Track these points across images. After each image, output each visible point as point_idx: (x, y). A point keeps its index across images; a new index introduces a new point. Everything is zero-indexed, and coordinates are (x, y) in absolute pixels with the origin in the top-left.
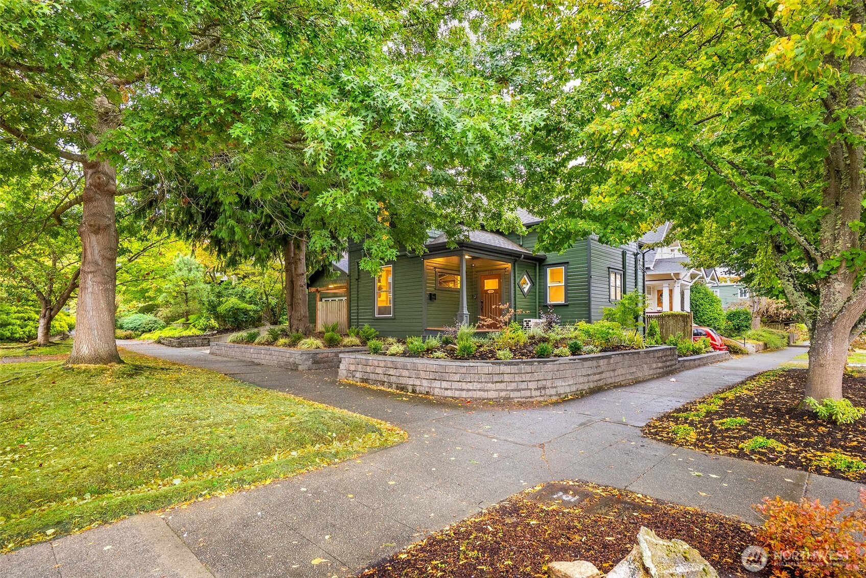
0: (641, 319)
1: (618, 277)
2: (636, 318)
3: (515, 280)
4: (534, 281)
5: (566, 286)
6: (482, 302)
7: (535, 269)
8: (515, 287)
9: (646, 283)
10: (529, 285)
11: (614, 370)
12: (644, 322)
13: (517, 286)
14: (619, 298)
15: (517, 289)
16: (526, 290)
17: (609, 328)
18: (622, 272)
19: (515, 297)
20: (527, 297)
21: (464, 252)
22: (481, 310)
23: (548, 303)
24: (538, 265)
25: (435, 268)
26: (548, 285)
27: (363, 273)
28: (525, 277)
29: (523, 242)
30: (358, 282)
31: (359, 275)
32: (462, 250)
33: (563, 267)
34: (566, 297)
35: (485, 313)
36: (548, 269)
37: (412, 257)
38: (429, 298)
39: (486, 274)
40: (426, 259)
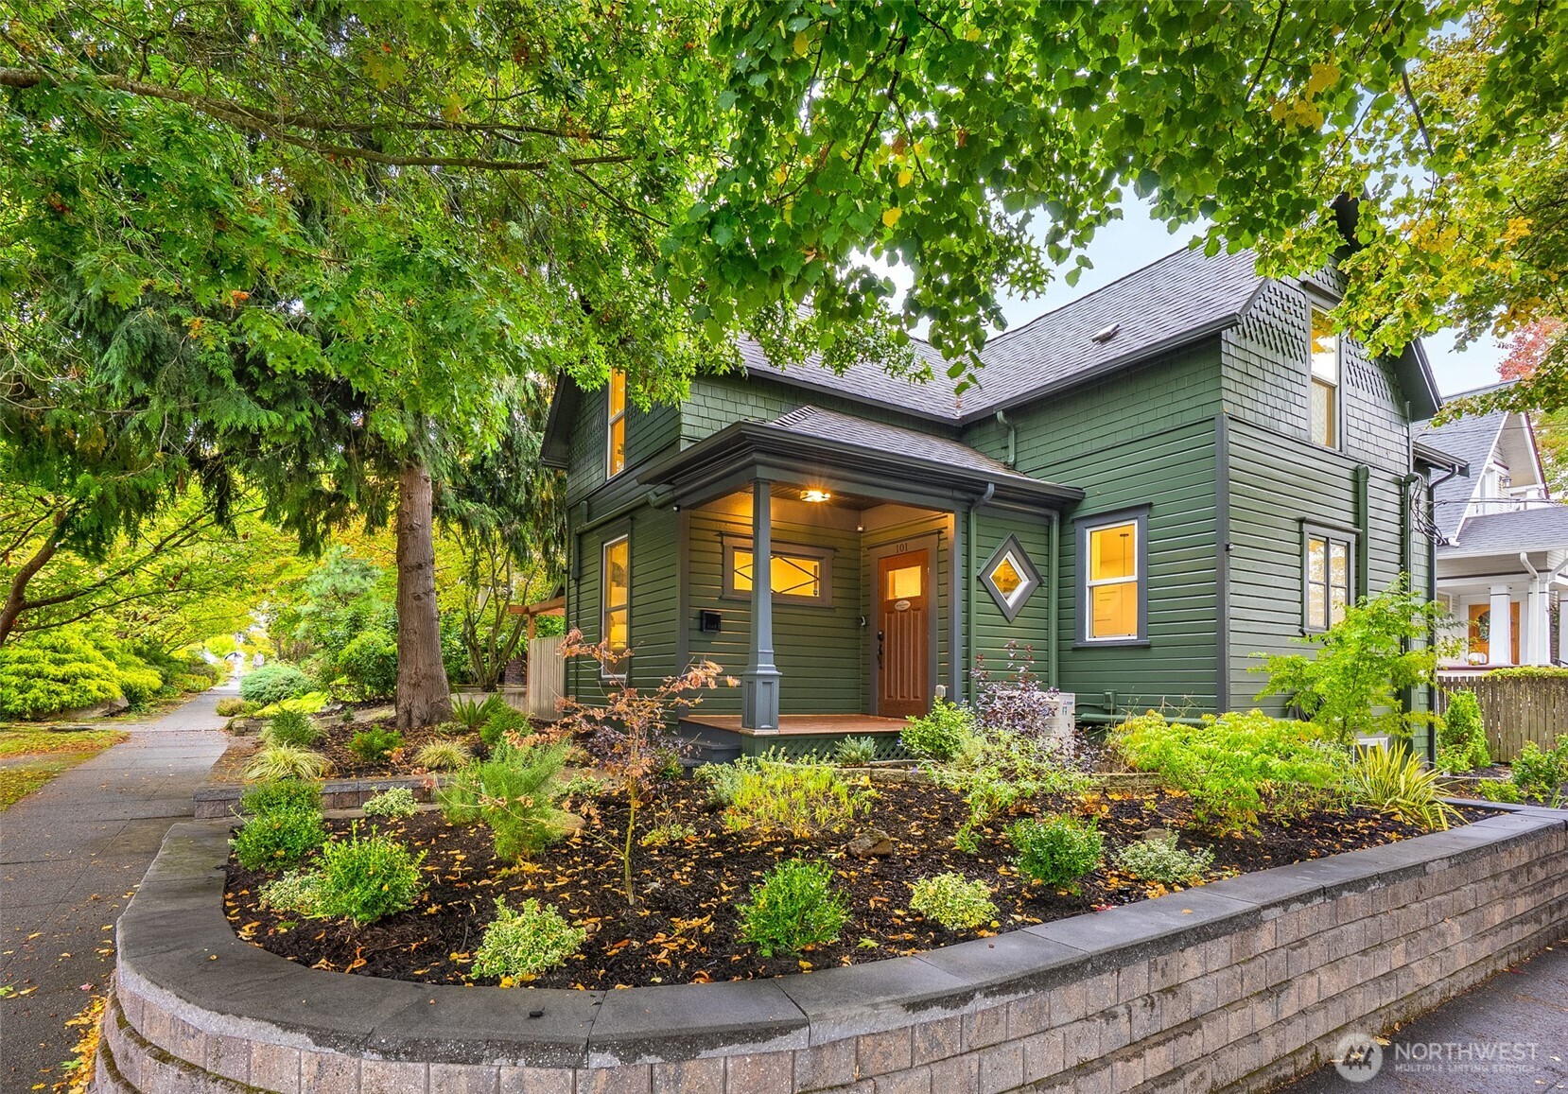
0: (1419, 696)
1: (1338, 552)
2: (1404, 695)
3: (968, 566)
4: (1042, 570)
5: (1144, 585)
6: (881, 638)
7: (1048, 535)
8: (967, 589)
9: (1438, 584)
10: (1024, 584)
11: (1274, 991)
12: (1431, 706)
13: (976, 585)
14: (1338, 616)
15: (978, 595)
16: (1011, 600)
17: (1271, 749)
18: (1352, 538)
19: (968, 621)
20: (1018, 621)
21: (761, 472)
22: (877, 661)
23: (1088, 639)
24: (1056, 518)
25: (721, 534)
26: (1088, 583)
27: (585, 563)
28: (1009, 555)
29: (1016, 453)
30: (579, 586)
31: (580, 569)
32: (754, 463)
33: (1136, 522)
34: (1143, 621)
35: (889, 669)
36: (1088, 531)
37: (660, 507)
38: (696, 624)
39: (892, 549)
40: (685, 508)
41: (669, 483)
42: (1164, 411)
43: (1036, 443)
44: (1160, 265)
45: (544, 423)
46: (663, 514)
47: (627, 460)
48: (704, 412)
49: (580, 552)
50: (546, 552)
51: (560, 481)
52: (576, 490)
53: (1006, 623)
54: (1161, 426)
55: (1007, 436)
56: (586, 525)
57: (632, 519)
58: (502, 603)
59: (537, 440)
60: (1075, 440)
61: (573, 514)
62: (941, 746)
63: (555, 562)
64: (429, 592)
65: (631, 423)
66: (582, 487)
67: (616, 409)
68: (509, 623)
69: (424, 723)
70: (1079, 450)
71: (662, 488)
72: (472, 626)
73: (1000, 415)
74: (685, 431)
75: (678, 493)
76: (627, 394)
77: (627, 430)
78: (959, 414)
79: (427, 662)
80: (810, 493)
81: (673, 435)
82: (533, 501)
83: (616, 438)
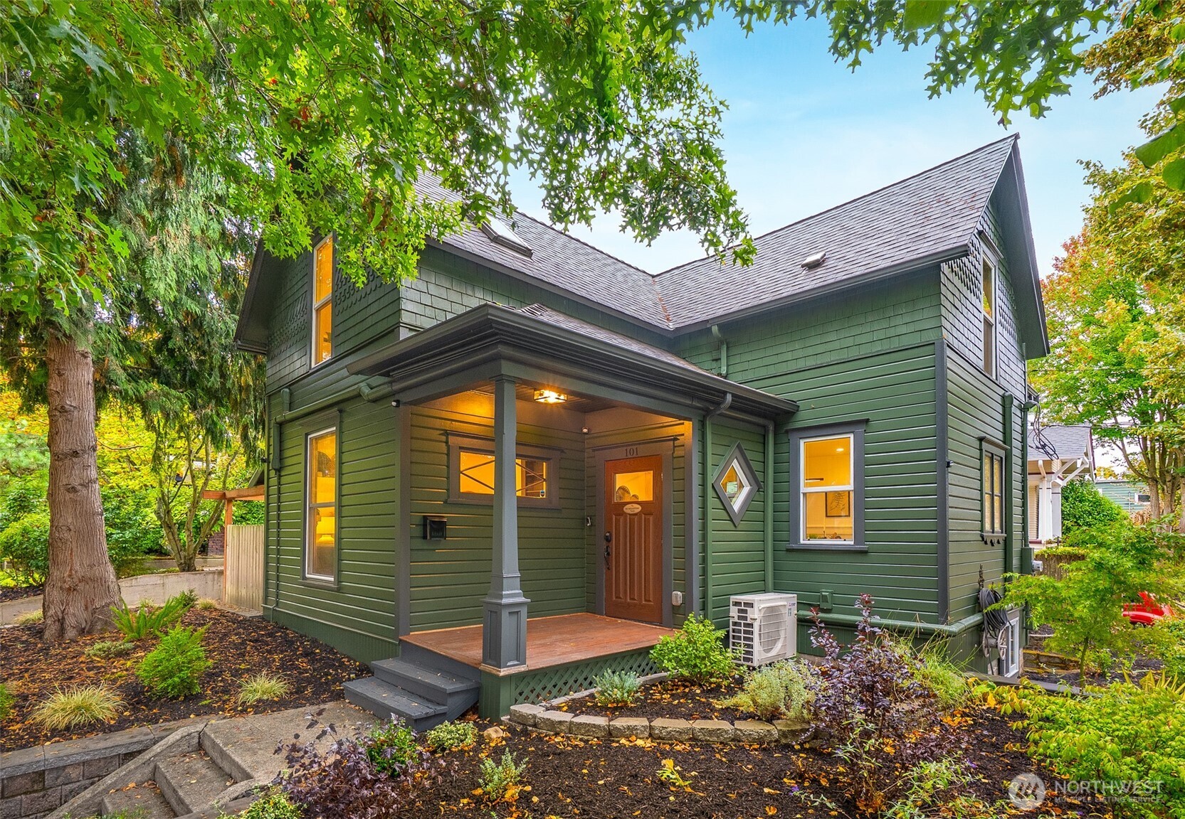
1: (997, 465)
3: (704, 474)
4: (760, 476)
5: (860, 495)
6: (608, 540)
7: (764, 444)
8: (704, 496)
10: (746, 489)
13: (710, 492)
15: (712, 501)
16: (737, 505)
18: (1002, 454)
19: (704, 528)
20: (742, 525)
21: (507, 369)
22: (604, 562)
23: (802, 542)
24: (771, 428)
25: (447, 433)
26: (803, 489)
27: (287, 453)
28: (735, 464)
29: (728, 366)
30: (280, 476)
31: (281, 459)
32: (497, 358)
33: (852, 436)
34: (860, 530)
35: (617, 572)
36: (802, 442)
37: (375, 401)
38: (418, 531)
39: (620, 453)
40: (405, 403)
41: (387, 374)
42: (881, 335)
43: (748, 357)
44: (839, 210)
45: (239, 306)
46: (378, 408)
47: (335, 347)
48: (426, 299)
49: (281, 442)
50: (245, 437)
51: (260, 367)
52: (278, 376)
53: (733, 528)
54: (877, 348)
55: (719, 349)
56: (288, 415)
57: (341, 411)
58: (200, 483)
59: (231, 323)
60: (789, 356)
61: (273, 402)
62: (695, 666)
63: (255, 448)
64: (87, 484)
65: (340, 308)
66: (283, 373)
67: (322, 290)
68: (208, 504)
69: (82, 632)
70: (793, 366)
71: (377, 380)
72: (167, 505)
73: (715, 329)
74: (405, 318)
75: (397, 386)
76: (335, 262)
77: (334, 315)
78: (672, 326)
79: (87, 562)
80: (547, 393)
81: (392, 321)
82: (229, 385)
83: (321, 325)
